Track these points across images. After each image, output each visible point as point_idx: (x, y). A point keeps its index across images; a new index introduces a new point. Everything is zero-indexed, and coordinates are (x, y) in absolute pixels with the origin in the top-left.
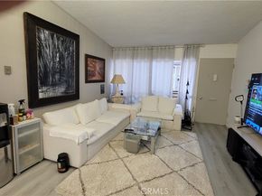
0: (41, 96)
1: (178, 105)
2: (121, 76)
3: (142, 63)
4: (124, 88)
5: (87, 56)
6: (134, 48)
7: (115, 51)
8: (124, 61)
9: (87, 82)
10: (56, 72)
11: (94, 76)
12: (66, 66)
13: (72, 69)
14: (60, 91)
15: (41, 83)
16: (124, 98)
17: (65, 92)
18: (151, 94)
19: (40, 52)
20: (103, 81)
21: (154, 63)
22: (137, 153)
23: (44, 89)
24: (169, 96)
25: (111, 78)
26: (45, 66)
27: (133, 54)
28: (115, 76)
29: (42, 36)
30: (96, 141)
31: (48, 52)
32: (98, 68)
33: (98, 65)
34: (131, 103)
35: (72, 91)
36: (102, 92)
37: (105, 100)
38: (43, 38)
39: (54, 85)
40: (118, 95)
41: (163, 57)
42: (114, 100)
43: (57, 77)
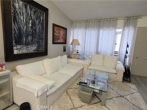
0: (16, 52)
1: (118, 62)
2: (77, 40)
3: (93, 32)
4: (79, 48)
5: (54, 25)
6: (87, 21)
7: (74, 23)
8: (80, 30)
9: (54, 43)
10: (29, 35)
11: (59, 39)
12: (37, 31)
13: (42, 33)
14: (32, 49)
15: (16, 42)
16: (79, 55)
17: (37, 50)
18: (97, 53)
19: (15, 17)
20: (65, 43)
21: (101, 31)
22: (89, 103)
23: (19, 47)
24: (112, 55)
25: (71, 41)
26: (20, 29)
27: (86, 25)
28: (73, 40)
29: (17, 5)
30: (55, 92)
31: (22, 18)
32: (62, 34)
33: (62, 33)
34: (84, 59)
35: (42, 49)
36: (65, 50)
37: (66, 56)
38: (17, 7)
39: (27, 44)
40: (75, 53)
41: (108, 27)
42: (72, 56)
43: (30, 38)
